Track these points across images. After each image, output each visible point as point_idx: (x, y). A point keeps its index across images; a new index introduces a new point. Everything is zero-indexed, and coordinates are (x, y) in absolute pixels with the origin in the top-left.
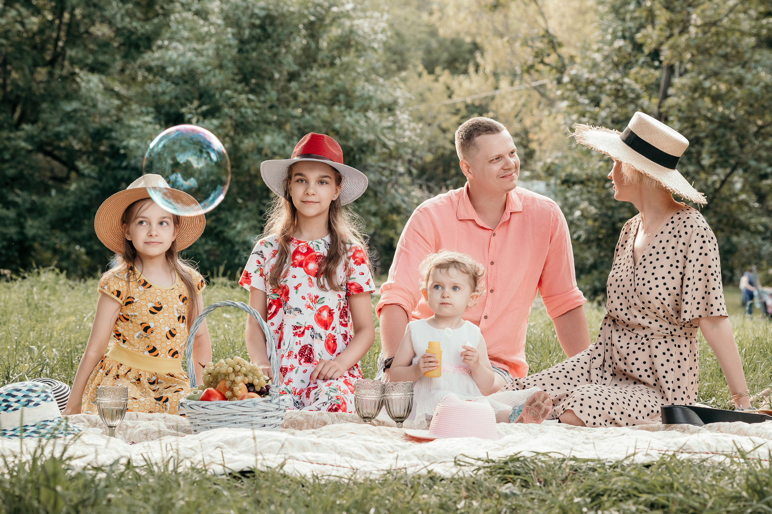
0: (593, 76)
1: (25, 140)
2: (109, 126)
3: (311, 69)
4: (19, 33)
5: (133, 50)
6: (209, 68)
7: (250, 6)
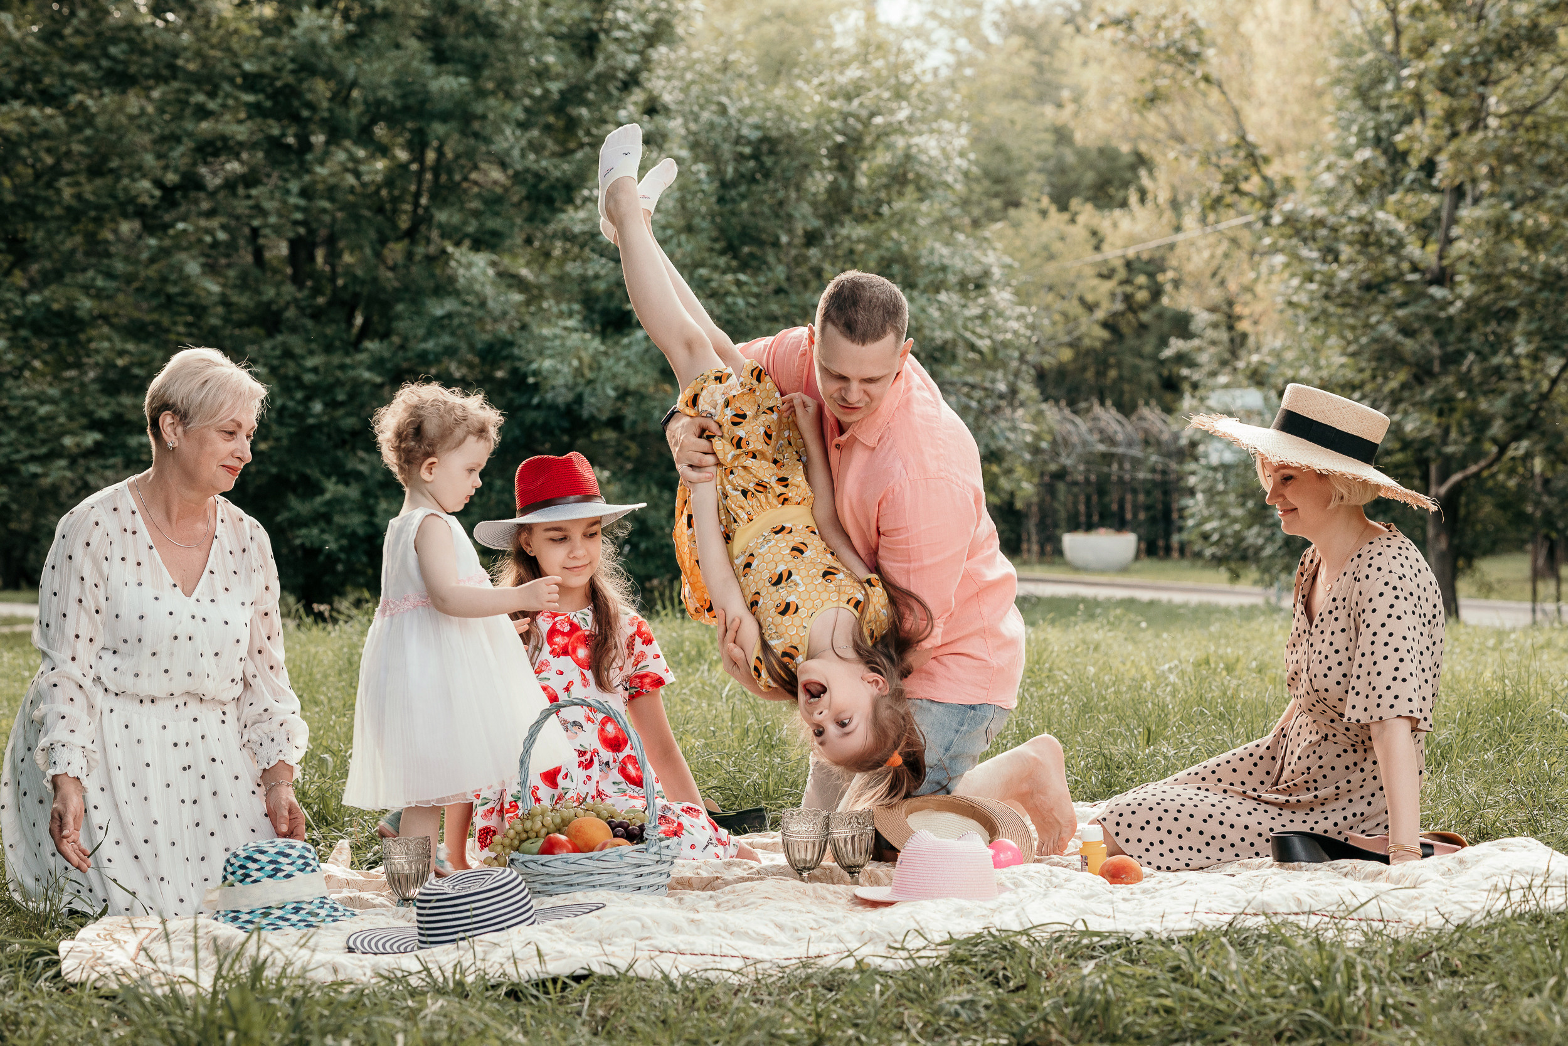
0: (1322, 212)
1: (370, 368)
2: (509, 337)
3: (842, 225)
4: (352, 190)
5: (542, 208)
6: (669, 232)
7: (735, 125)
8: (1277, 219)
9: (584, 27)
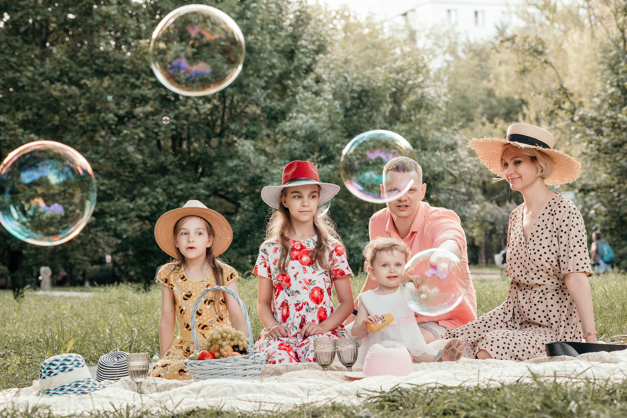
0: (595, 114)
1: (204, 189)
2: (260, 175)
3: (395, 124)
4: (195, 116)
5: (273, 121)
6: (324, 129)
7: (351, 85)
8: (576, 118)
9: (289, 48)
